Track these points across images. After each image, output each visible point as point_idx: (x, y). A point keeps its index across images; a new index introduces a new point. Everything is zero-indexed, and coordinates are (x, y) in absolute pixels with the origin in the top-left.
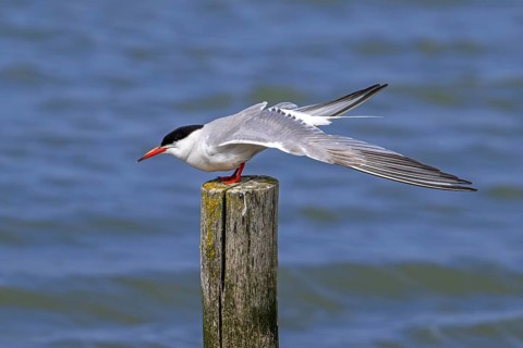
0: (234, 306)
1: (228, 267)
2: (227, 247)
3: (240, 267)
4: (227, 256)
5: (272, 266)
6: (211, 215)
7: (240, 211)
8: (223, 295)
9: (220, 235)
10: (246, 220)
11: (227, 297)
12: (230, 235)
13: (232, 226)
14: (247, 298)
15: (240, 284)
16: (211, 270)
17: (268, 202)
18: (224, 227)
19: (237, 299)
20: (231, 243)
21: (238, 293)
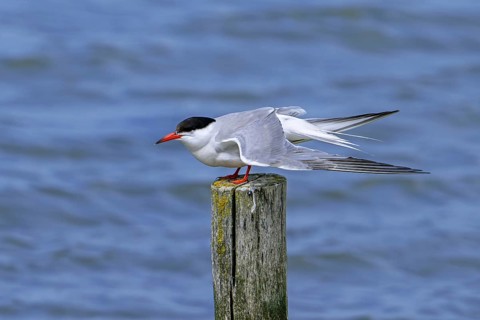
0: (245, 301)
1: (238, 263)
2: (237, 243)
3: (250, 263)
4: (238, 252)
5: (281, 261)
6: (221, 213)
7: (249, 208)
8: (234, 290)
9: (230, 232)
10: (255, 217)
11: (238, 292)
12: (240, 232)
13: (242, 223)
14: (258, 293)
15: (250, 279)
16: (222, 266)
17: (277, 199)
18: (234, 224)
19: (247, 295)
20: (241, 239)
21: (248, 288)
